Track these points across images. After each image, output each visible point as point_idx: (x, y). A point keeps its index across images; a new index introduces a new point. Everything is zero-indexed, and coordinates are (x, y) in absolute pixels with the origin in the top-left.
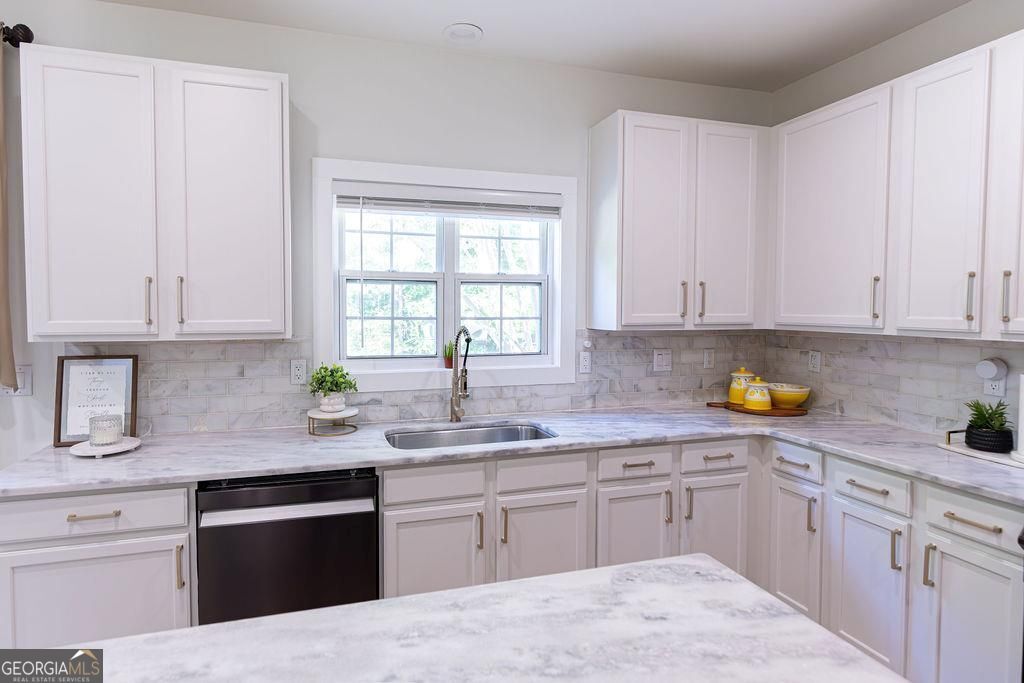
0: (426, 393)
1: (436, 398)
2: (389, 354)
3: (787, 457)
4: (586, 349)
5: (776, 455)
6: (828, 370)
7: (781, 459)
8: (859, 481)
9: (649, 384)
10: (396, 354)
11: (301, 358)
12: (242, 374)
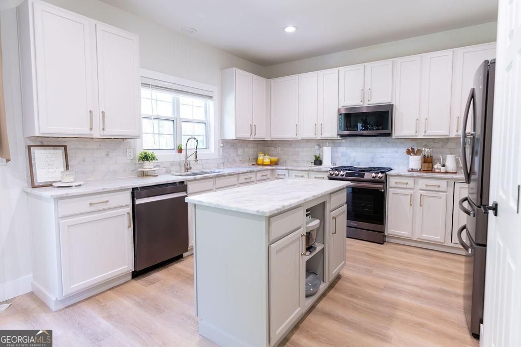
0: (175, 163)
1: (178, 164)
2: (158, 148)
3: (279, 174)
4: (221, 147)
5: (276, 174)
6: (282, 152)
7: (278, 175)
8: (297, 175)
9: (237, 159)
10: (161, 148)
11: (131, 148)
12: (108, 155)
